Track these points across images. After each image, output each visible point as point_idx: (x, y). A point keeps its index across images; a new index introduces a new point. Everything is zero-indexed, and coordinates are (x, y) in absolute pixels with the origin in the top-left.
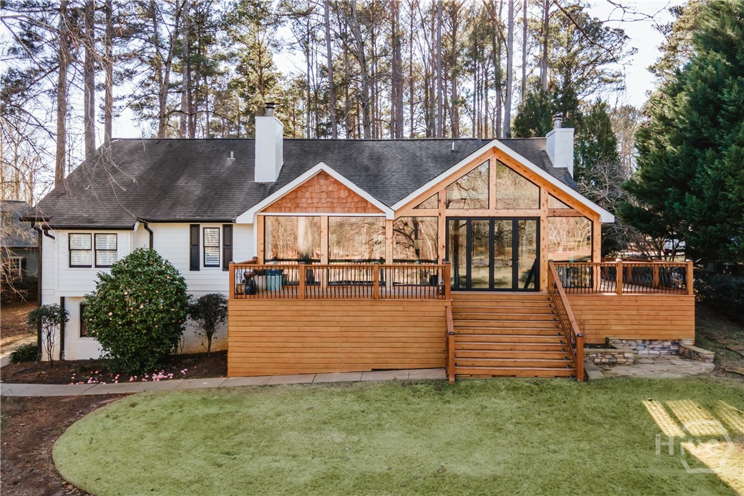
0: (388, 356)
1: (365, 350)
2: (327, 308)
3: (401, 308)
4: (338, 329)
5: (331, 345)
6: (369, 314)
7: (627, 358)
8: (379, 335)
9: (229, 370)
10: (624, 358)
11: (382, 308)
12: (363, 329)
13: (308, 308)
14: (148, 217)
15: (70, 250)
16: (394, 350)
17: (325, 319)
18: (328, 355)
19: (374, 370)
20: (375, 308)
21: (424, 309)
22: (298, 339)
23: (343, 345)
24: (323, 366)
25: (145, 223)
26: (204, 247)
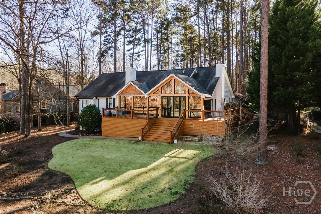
0: (134, 134)
1: (129, 132)
2: (121, 121)
3: (137, 121)
4: (123, 126)
5: (122, 130)
6: (130, 122)
7: (196, 140)
8: (132, 128)
9: (102, 135)
10: (195, 139)
11: (133, 121)
12: (129, 126)
13: (117, 120)
14: (97, 96)
15: (83, 104)
16: (135, 132)
17: (121, 123)
18: (121, 133)
19: (131, 137)
20: (131, 121)
21: (142, 122)
22: (115, 128)
23: (125, 130)
24: (120, 135)
25: (96, 98)
26: (110, 104)
